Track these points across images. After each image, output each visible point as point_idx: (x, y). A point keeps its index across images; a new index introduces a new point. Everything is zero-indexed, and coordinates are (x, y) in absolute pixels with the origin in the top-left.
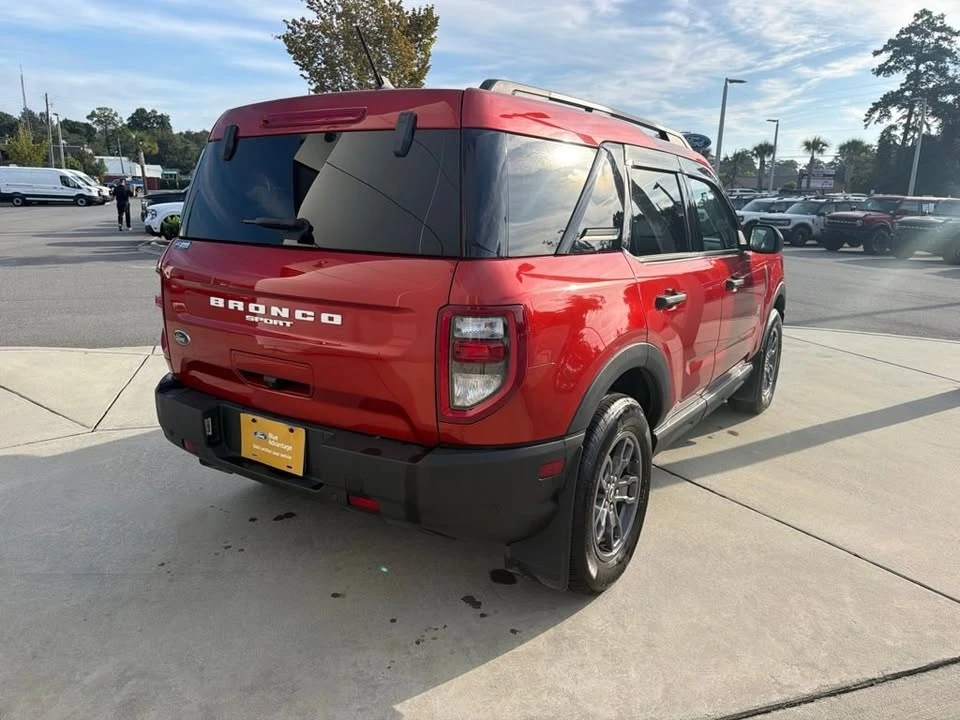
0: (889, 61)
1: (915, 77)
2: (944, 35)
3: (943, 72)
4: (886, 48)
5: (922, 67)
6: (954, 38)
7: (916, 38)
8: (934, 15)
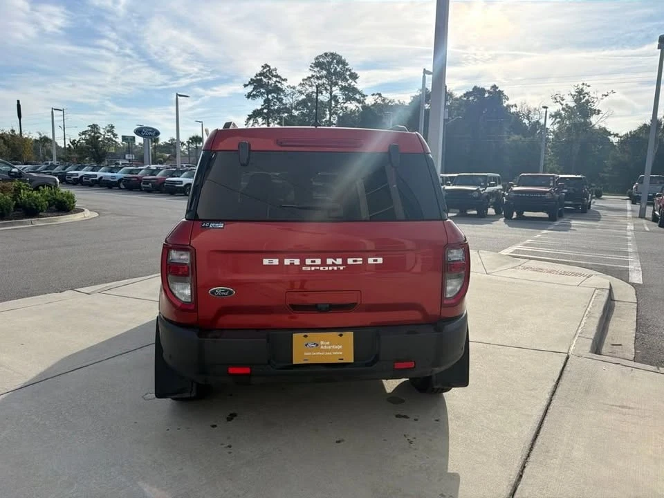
0: (253, 91)
1: (267, 101)
2: (278, 79)
3: (280, 100)
4: (250, 83)
5: (270, 96)
6: (283, 82)
7: (264, 80)
8: (272, 68)
